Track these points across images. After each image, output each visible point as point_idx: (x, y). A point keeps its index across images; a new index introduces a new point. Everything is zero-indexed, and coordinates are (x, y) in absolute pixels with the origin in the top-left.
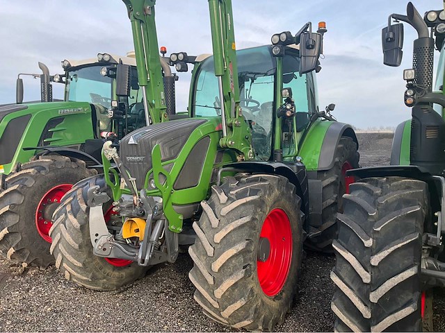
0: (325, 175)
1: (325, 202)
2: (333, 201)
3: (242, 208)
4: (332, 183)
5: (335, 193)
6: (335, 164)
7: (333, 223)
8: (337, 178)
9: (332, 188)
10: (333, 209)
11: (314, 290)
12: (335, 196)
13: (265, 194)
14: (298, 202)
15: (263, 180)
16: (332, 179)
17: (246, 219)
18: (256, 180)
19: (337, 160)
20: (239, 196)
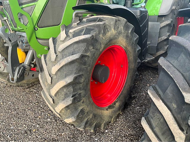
0: (163, 19)
1: (160, 38)
2: (166, 38)
3: (76, 46)
4: (167, 25)
5: (168, 32)
6: (172, 11)
7: (164, 52)
8: (172, 21)
9: (167, 29)
10: (165, 43)
11: (143, 95)
12: (168, 34)
13: (99, 33)
14: (135, 39)
15: (100, 20)
16: (168, 22)
17: (76, 56)
18: (94, 20)
19: (174, 8)
20: (76, 34)
